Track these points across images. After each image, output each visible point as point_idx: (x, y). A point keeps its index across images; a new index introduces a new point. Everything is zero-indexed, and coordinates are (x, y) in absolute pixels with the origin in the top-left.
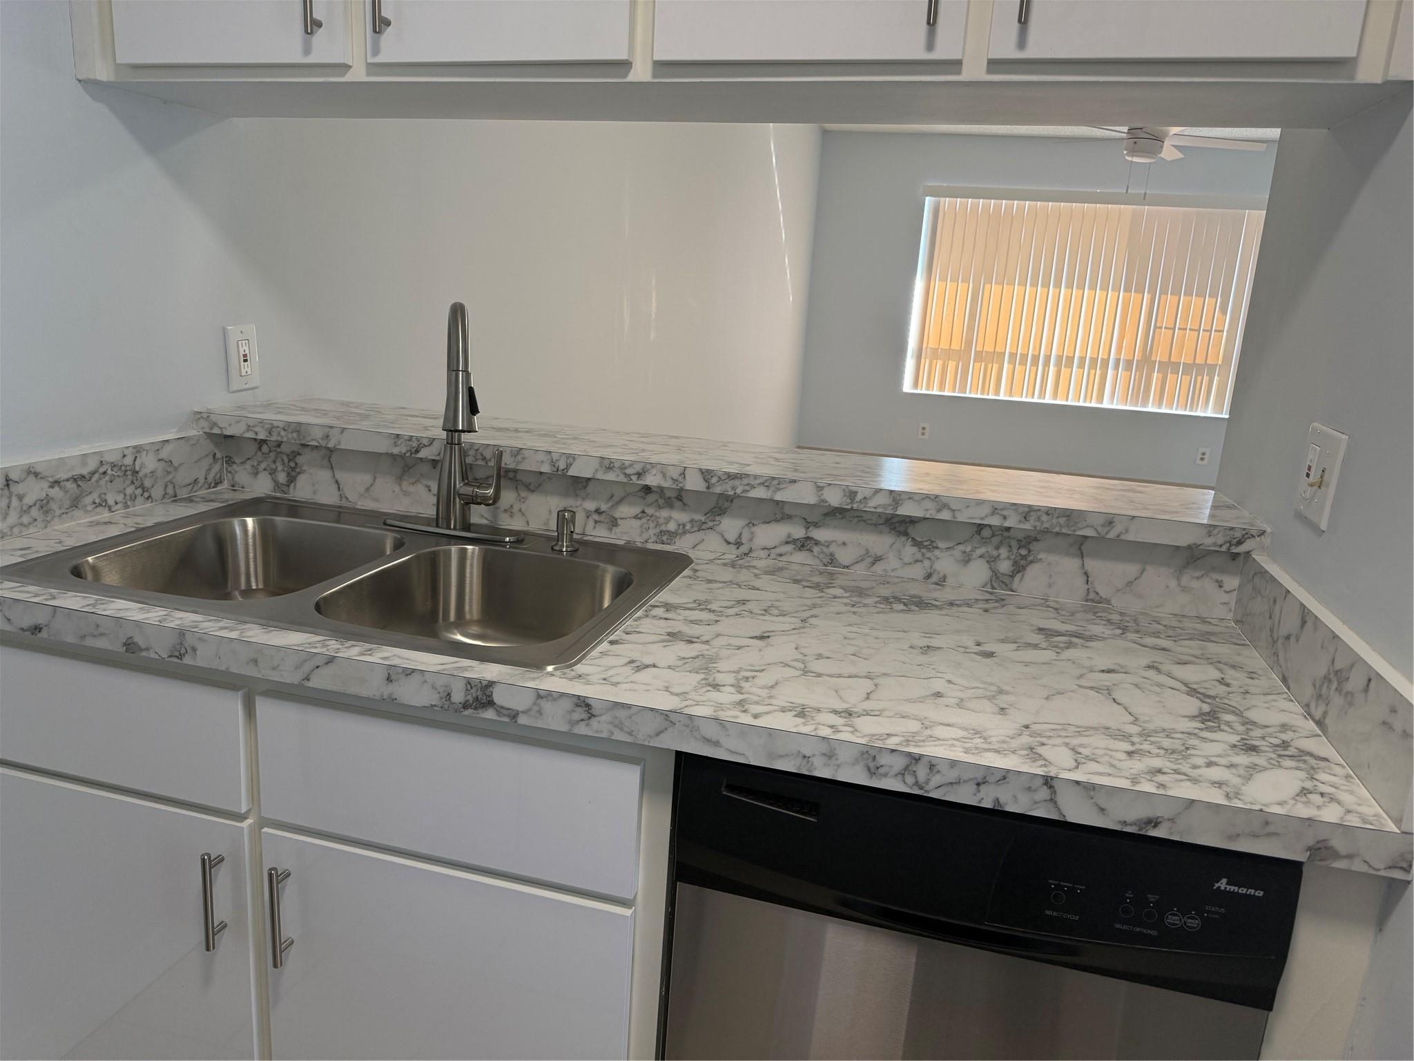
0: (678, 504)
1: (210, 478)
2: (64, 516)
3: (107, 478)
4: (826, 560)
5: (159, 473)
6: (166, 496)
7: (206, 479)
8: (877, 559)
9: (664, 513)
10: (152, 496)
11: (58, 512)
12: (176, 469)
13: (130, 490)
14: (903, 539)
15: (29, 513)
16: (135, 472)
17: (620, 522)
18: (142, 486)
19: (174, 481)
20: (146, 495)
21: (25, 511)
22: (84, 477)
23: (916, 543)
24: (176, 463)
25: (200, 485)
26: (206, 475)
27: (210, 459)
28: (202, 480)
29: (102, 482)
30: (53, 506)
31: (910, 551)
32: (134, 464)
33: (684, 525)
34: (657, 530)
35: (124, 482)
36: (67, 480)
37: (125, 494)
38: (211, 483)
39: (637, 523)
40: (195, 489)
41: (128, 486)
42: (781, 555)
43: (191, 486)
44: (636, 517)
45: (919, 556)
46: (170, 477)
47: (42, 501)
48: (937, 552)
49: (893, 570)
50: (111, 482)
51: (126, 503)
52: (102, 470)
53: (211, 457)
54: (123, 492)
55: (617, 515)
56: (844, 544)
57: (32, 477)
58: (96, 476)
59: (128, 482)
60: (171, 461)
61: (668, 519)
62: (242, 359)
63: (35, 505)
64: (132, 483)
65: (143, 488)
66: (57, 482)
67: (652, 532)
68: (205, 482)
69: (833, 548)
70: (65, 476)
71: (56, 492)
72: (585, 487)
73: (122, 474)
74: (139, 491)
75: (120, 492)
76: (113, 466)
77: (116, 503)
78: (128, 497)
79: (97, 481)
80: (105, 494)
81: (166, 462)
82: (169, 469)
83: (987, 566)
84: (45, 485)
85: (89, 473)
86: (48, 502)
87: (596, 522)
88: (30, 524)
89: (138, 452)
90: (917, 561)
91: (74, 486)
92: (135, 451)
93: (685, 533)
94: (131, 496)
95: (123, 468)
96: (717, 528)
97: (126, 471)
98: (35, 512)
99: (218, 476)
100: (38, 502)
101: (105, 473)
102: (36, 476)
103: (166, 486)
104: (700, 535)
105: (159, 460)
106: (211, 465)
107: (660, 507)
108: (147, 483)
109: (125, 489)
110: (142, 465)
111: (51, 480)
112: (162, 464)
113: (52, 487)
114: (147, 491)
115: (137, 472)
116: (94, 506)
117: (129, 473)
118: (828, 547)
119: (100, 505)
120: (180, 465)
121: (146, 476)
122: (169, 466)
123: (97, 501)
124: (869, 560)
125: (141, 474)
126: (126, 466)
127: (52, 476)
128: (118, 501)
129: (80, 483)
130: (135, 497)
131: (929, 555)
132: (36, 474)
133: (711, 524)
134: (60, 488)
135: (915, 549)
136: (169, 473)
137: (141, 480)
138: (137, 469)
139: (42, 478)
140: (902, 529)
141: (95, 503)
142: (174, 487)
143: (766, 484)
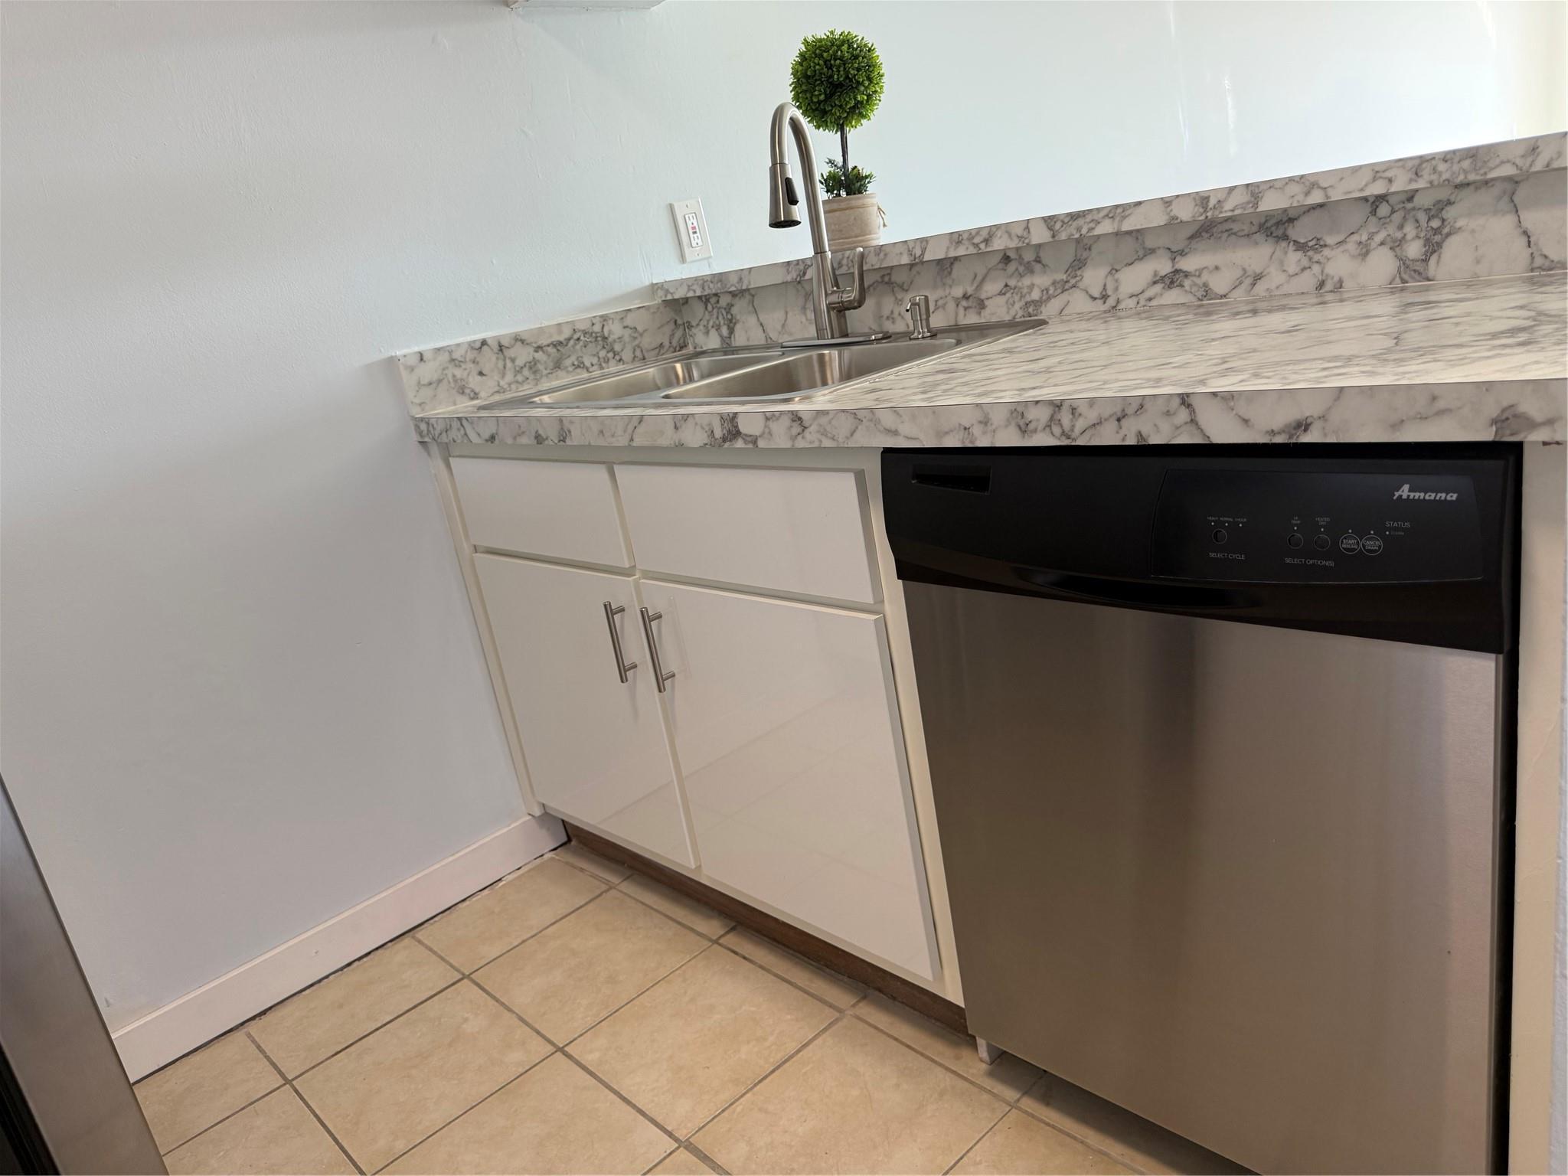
0: (1038, 267)
1: (675, 343)
2: (550, 375)
3: (581, 343)
4: (1200, 294)
5: (627, 338)
6: (636, 359)
7: (670, 343)
8: (1258, 278)
9: (1027, 281)
10: (623, 358)
11: (545, 372)
12: (641, 335)
13: (602, 354)
14: (1284, 244)
15: (521, 373)
16: (605, 338)
17: (987, 303)
18: (612, 350)
19: (641, 345)
20: (617, 358)
21: (518, 371)
22: (561, 343)
23: (1301, 247)
24: (640, 329)
25: (665, 350)
26: (670, 340)
27: (672, 326)
28: (667, 344)
29: (578, 347)
30: (540, 367)
31: (1294, 258)
32: (602, 331)
33: (1047, 290)
34: (1022, 303)
35: (596, 347)
36: (548, 346)
37: (599, 358)
38: (676, 347)
39: (1002, 300)
40: (662, 352)
41: (601, 350)
42: (1150, 299)
43: (658, 350)
44: (1001, 294)
45: (1305, 262)
46: (636, 342)
47: (530, 362)
48: (1326, 252)
49: (1277, 287)
50: (585, 347)
51: (600, 365)
52: (576, 337)
53: (672, 323)
54: (597, 355)
55: (983, 296)
56: (1217, 268)
57: (519, 343)
58: (572, 342)
59: (600, 347)
60: (635, 328)
61: (1032, 287)
62: (691, 231)
63: (525, 366)
64: (604, 347)
65: (614, 352)
66: (539, 348)
67: (1017, 306)
68: (670, 347)
69: (1205, 277)
70: (545, 343)
71: (539, 355)
72: (950, 273)
73: (594, 340)
74: (610, 355)
75: (594, 355)
76: (585, 333)
77: (592, 365)
78: (602, 360)
79: (573, 346)
80: (582, 357)
81: (631, 329)
82: (636, 335)
83: (1390, 254)
84: (531, 350)
85: (566, 339)
86: (535, 364)
87: (966, 309)
88: (523, 381)
89: (605, 320)
90: (1304, 269)
91: (555, 350)
92: (602, 320)
93: (1049, 299)
94: (604, 358)
95: (594, 335)
96: (1080, 284)
97: (597, 337)
98: (526, 372)
99: (682, 341)
100: (527, 364)
101: (578, 339)
102: (523, 343)
103: (634, 350)
104: (1065, 297)
105: (625, 327)
106: (673, 330)
107: (1021, 276)
108: (617, 347)
109: (598, 353)
110: (610, 332)
111: (535, 345)
112: (628, 332)
113: (536, 351)
114: (618, 354)
115: (606, 338)
116: (574, 367)
117: (599, 339)
118: (1199, 276)
119: (579, 367)
120: (645, 331)
121: (615, 341)
122: (635, 332)
123: (576, 363)
124: (1248, 281)
125: (610, 340)
126: (596, 333)
127: (536, 343)
128: (594, 363)
129: (559, 348)
130: (608, 360)
131: (1316, 257)
132: (522, 341)
133: (1073, 281)
134: (543, 352)
135: (1299, 254)
136: (635, 338)
137: (611, 345)
138: (606, 334)
139: (527, 344)
140: (1280, 232)
141: (574, 365)
142: (642, 351)
143: (1110, 216)
